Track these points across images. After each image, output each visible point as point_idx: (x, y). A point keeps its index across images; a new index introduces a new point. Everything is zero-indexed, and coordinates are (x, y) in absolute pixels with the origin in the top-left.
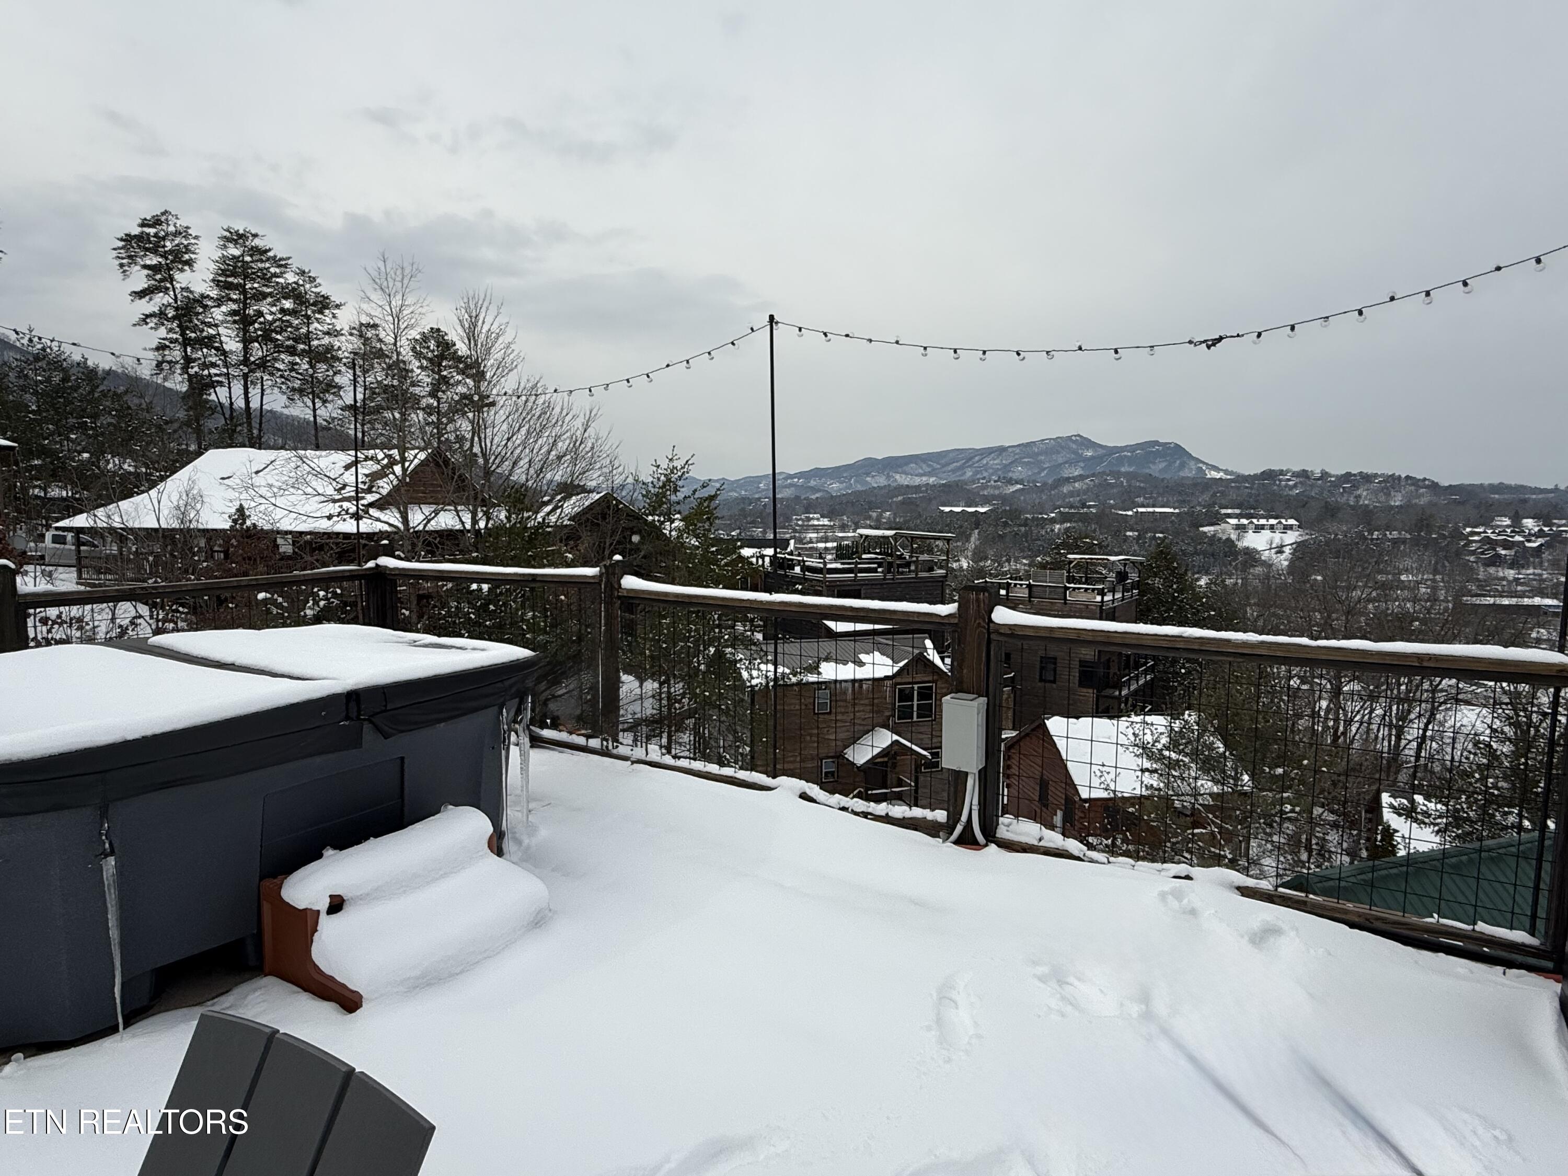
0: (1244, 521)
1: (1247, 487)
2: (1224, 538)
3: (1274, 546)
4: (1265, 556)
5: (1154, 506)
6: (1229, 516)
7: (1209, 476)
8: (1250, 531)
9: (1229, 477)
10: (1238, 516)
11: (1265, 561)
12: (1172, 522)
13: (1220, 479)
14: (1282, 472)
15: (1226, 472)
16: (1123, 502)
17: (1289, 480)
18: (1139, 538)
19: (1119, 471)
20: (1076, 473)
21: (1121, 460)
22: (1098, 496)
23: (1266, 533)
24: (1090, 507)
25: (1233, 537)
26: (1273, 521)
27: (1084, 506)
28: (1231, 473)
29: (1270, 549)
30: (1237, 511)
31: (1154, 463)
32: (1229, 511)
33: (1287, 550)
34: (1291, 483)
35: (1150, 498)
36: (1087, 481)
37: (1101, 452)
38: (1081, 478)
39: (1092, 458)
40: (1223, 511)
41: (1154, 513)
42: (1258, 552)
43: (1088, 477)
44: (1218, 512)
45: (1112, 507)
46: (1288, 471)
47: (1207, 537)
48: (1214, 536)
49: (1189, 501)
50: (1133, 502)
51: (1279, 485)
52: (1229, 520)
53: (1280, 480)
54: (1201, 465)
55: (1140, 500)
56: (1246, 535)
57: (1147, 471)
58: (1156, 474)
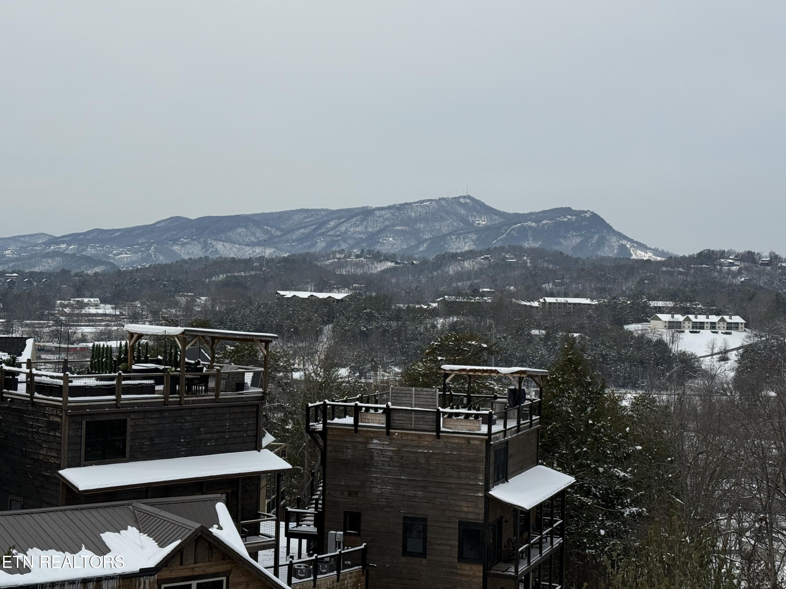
0: (679, 318)
1: (680, 273)
2: (655, 339)
3: (716, 350)
4: (706, 364)
5: (566, 295)
6: (660, 310)
7: (634, 257)
8: (687, 331)
9: (659, 259)
10: (671, 311)
11: (705, 371)
12: (589, 317)
13: (648, 261)
14: (723, 254)
15: (656, 252)
16: (527, 288)
17: (732, 264)
18: (547, 338)
19: (521, 248)
20: (466, 248)
21: (523, 231)
22: (494, 281)
23: (706, 333)
24: (483, 295)
25: (666, 338)
26: (714, 318)
27: (475, 292)
28: (662, 253)
29: (712, 355)
30: (670, 304)
31: (565, 238)
32: (660, 304)
33: (733, 356)
34: (734, 268)
35: (562, 284)
36: (479, 259)
37: (497, 220)
38: (470, 255)
39: (486, 228)
40: (653, 304)
41: (565, 304)
42: (697, 359)
43: (481, 253)
44: (646, 306)
45: (512, 295)
46: (730, 253)
47: (633, 338)
48: (642, 336)
49: (610, 289)
50: (540, 289)
51: (720, 271)
52: (659, 315)
53: (721, 265)
54: (624, 242)
55: (548, 286)
56: (682, 335)
57: (557, 248)
58: (569, 252)
